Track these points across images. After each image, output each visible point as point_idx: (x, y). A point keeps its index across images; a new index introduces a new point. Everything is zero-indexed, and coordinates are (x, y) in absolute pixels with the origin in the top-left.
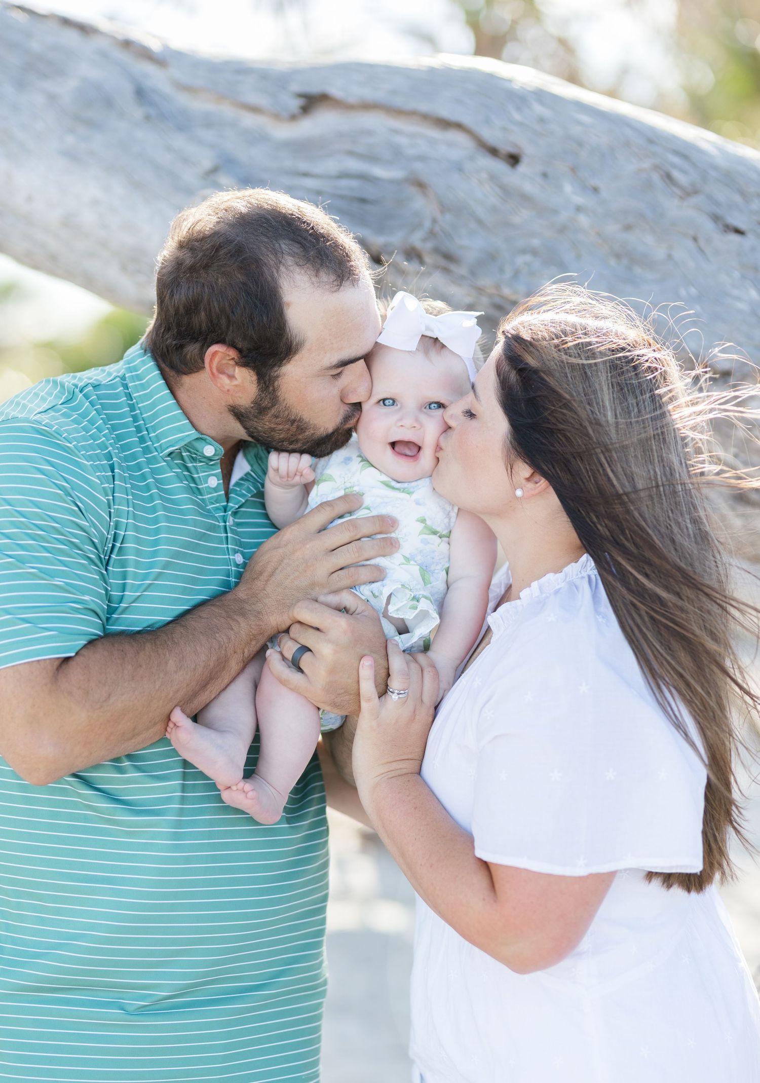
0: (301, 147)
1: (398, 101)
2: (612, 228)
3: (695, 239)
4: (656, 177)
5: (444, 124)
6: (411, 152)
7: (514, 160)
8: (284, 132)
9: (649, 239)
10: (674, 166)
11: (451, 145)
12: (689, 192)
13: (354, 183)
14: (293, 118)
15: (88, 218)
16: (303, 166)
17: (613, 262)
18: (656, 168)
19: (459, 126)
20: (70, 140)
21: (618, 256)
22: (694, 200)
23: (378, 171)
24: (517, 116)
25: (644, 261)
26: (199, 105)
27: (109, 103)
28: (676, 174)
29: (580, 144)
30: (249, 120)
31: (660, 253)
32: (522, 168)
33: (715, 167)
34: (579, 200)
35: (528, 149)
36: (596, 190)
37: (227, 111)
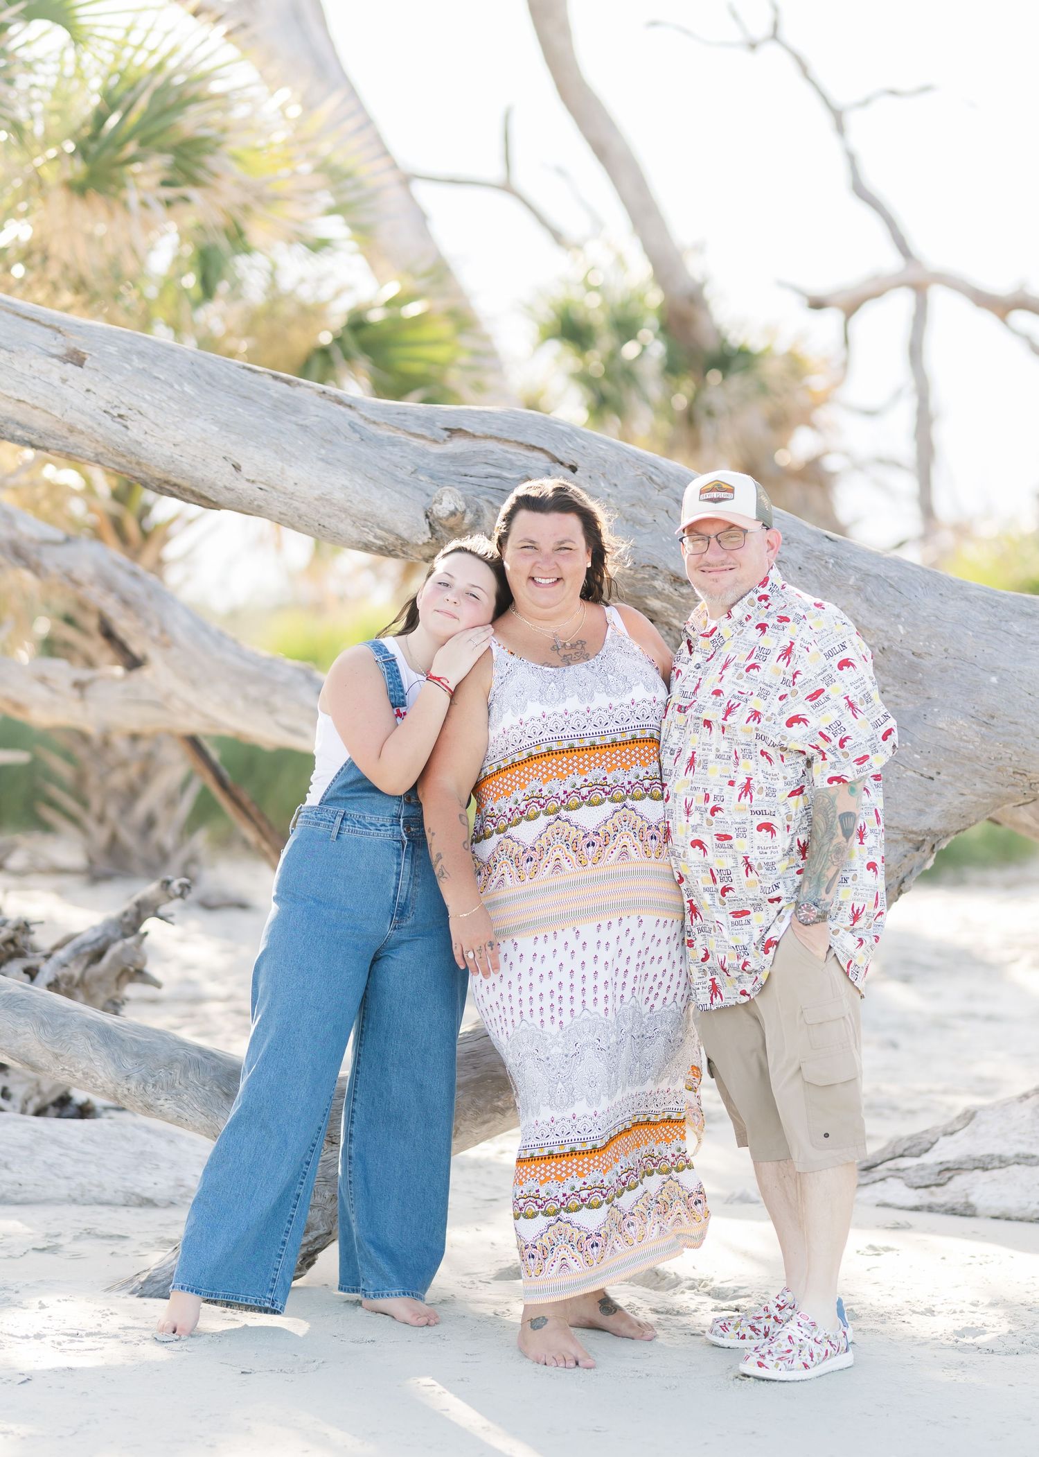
0: (453, 458)
1: (505, 435)
2: (625, 505)
3: (667, 512)
4: (645, 479)
5: (533, 448)
6: (519, 463)
7: (574, 469)
8: (436, 449)
9: (643, 511)
10: (652, 472)
11: (538, 460)
12: (663, 487)
13: (497, 480)
14: (445, 440)
15: (338, 496)
16: (463, 470)
17: (624, 522)
18: (644, 474)
19: (541, 450)
20: (323, 452)
21: (627, 520)
22: (665, 491)
23: (506, 474)
24: (571, 445)
25: (642, 523)
26: (383, 432)
27: (338, 431)
28: (654, 477)
29: (605, 462)
30: (416, 442)
31: (649, 519)
32: (577, 473)
33: (671, 474)
34: (609, 491)
35: (580, 464)
36: (616, 485)
37: (402, 437)
